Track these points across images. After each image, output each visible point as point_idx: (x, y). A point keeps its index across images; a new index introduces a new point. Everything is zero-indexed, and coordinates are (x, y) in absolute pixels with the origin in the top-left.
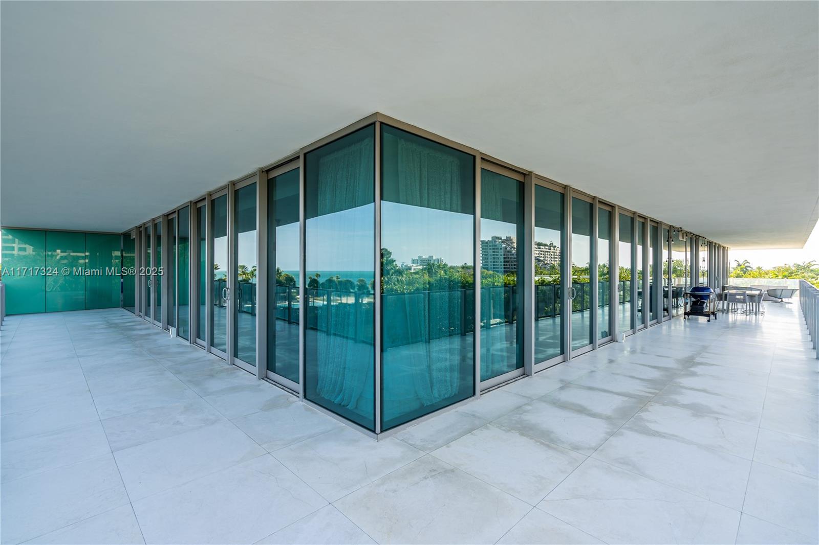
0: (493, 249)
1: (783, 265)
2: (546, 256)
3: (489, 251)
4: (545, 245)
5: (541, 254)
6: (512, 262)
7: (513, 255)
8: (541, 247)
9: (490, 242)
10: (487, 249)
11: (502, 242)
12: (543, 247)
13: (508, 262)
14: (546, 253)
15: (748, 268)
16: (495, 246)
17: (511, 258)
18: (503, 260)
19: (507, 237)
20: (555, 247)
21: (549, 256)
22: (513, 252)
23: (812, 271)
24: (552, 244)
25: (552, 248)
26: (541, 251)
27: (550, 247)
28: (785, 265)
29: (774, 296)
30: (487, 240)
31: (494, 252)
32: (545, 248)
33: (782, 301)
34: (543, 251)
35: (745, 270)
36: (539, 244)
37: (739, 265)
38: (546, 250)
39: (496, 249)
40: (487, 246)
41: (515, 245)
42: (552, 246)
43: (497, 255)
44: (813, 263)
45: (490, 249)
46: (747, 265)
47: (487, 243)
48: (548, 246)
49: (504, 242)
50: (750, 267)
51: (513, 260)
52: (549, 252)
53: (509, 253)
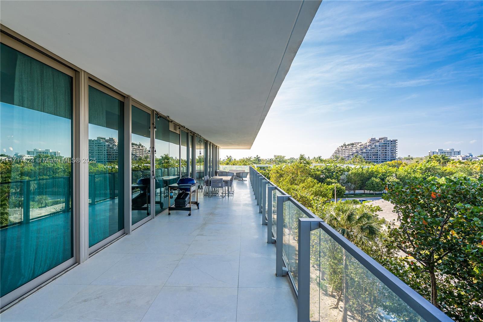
0: (98, 146)
1: (242, 158)
2: (137, 152)
3: (94, 147)
4: (136, 145)
5: (134, 150)
6: (113, 155)
7: (114, 150)
8: (134, 146)
9: (96, 141)
10: (93, 146)
11: (106, 141)
12: (135, 146)
13: (109, 155)
14: (137, 150)
15: (231, 160)
16: (100, 143)
17: (113, 152)
18: (106, 154)
19: (109, 138)
20: (143, 146)
21: (138, 152)
22: (115, 148)
23: (251, 161)
24: (141, 144)
25: (140, 147)
26: (134, 149)
27: (139, 146)
28: (243, 158)
29: (239, 176)
30: (93, 139)
31: (98, 148)
32: (136, 147)
33: (243, 179)
34: (135, 149)
35: (229, 161)
36: (133, 144)
37: (228, 158)
38: (137, 148)
39: (101, 146)
40: (93, 143)
41: (117, 144)
42: (141, 146)
43: (101, 150)
44: (251, 158)
45: (96, 146)
46: (231, 158)
47: (93, 141)
48: (138, 145)
49: (107, 141)
50: (232, 159)
51: (114, 153)
52: (139, 149)
53: (112, 149)
